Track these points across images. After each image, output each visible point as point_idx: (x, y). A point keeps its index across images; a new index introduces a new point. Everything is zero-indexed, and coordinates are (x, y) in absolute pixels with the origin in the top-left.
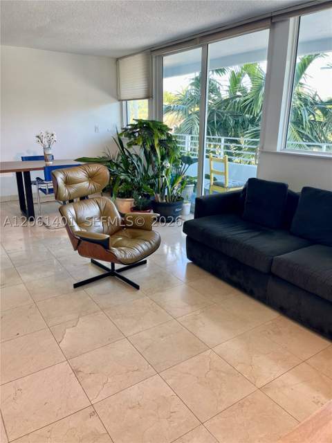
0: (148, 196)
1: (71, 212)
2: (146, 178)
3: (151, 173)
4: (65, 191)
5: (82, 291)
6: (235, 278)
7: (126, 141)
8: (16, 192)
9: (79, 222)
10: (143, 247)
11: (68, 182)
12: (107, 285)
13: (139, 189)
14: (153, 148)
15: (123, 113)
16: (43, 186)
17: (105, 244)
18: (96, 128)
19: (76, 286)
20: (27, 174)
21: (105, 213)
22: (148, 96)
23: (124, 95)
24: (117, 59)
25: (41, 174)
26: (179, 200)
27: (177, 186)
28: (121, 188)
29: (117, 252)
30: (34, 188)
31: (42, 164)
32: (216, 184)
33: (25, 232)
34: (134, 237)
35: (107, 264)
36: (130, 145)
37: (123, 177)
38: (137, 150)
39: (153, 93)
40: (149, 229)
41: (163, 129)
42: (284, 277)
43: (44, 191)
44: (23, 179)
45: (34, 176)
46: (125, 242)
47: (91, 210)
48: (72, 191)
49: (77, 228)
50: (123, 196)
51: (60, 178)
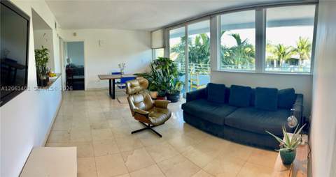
0: (164, 91)
1: (132, 99)
2: (163, 83)
3: (165, 81)
4: (130, 90)
5: (134, 135)
6: (208, 129)
7: (154, 67)
8: (108, 86)
9: (135, 104)
10: (163, 117)
11: (132, 86)
12: (146, 133)
13: (160, 87)
14: (166, 70)
15: (153, 54)
16: (120, 85)
17: (147, 116)
18: (142, 61)
19: (132, 133)
20: (114, 80)
21: (146, 101)
22: (164, 47)
23: (154, 46)
24: (151, 32)
25: (119, 81)
26: (178, 92)
27: (177, 86)
28: (152, 87)
29: (152, 120)
30: (116, 85)
31: (119, 76)
32: (194, 85)
33: (110, 104)
34: (159, 112)
35: (147, 124)
36: (156, 68)
37: (153, 82)
38: (159, 70)
39: (166, 46)
40: (166, 108)
41: (170, 61)
42: (230, 125)
43: (120, 87)
44: (112, 82)
45: (116, 81)
46: (155, 115)
47: (140, 98)
48: (133, 90)
49: (134, 107)
50: (153, 91)
51: (129, 84)
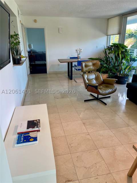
0: (114, 74)
1: (86, 76)
2: (114, 67)
3: (116, 64)
4: (85, 69)
5: (87, 103)
7: (108, 52)
8: (67, 70)
9: (88, 80)
10: (110, 90)
11: (86, 66)
12: (95, 103)
13: (111, 70)
14: (118, 55)
15: (108, 40)
16: (76, 68)
17: (96, 87)
18: (97, 47)
19: (85, 101)
20: (72, 63)
21: (97, 78)
22: (119, 33)
23: (109, 34)
24: (108, 19)
25: (76, 64)
27: (126, 70)
28: (104, 70)
29: (100, 91)
30: (73, 68)
31: (76, 60)
33: (69, 83)
34: (107, 87)
35: (96, 95)
36: (109, 53)
37: (105, 65)
38: (112, 55)
39: (122, 32)
40: (113, 85)
41: (124, 47)
43: (76, 70)
44: (70, 65)
45: (74, 64)
46: (103, 88)
47: (92, 76)
48: (87, 69)
49: (87, 82)
50: (104, 73)
